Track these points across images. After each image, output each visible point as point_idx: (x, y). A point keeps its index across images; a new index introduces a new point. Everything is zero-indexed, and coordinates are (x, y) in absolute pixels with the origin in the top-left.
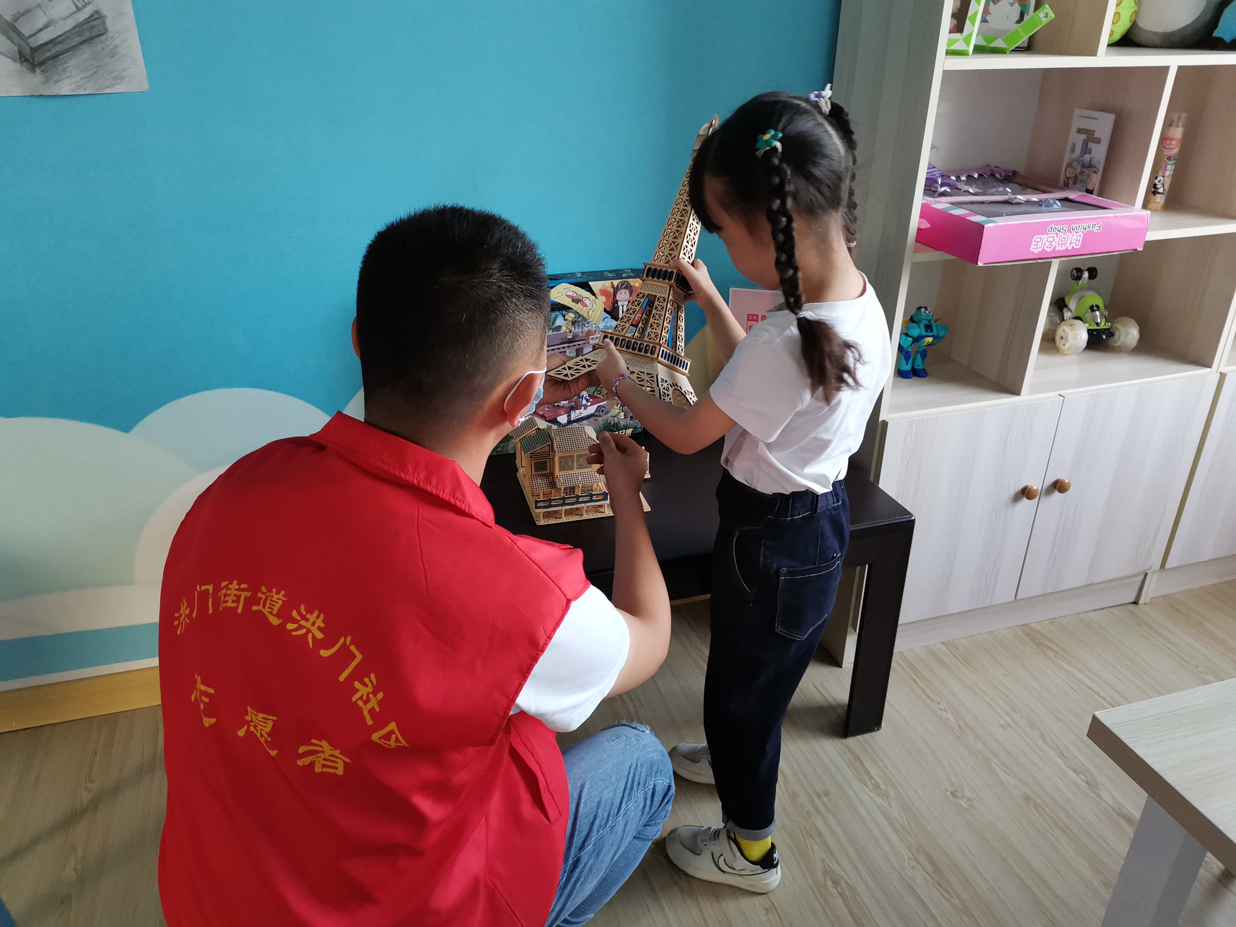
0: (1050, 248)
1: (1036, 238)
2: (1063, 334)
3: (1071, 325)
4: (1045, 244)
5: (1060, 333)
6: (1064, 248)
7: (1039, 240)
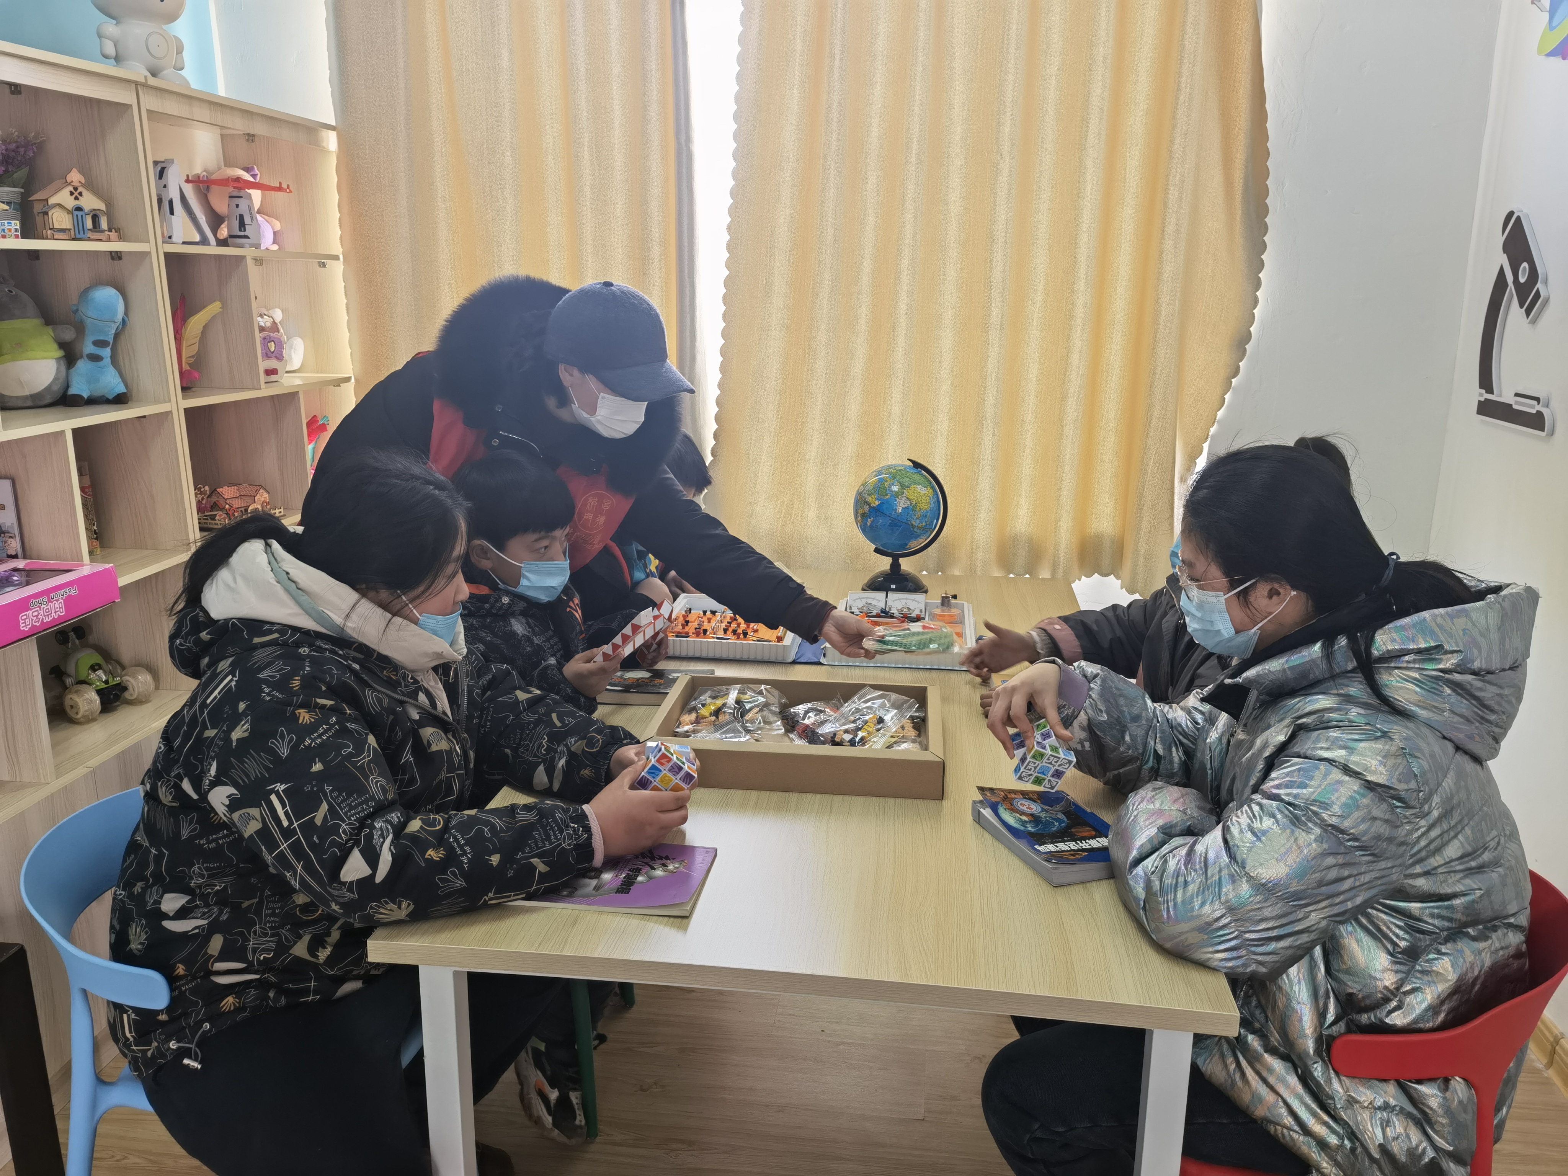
0: (38, 621)
1: (23, 617)
2: (71, 703)
3: (77, 692)
4: (32, 620)
5: (67, 702)
6: (51, 619)
7: (25, 617)
